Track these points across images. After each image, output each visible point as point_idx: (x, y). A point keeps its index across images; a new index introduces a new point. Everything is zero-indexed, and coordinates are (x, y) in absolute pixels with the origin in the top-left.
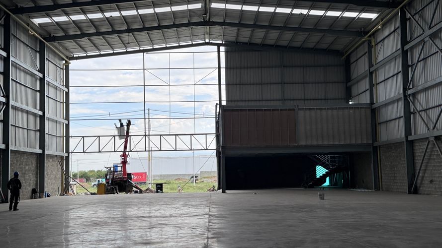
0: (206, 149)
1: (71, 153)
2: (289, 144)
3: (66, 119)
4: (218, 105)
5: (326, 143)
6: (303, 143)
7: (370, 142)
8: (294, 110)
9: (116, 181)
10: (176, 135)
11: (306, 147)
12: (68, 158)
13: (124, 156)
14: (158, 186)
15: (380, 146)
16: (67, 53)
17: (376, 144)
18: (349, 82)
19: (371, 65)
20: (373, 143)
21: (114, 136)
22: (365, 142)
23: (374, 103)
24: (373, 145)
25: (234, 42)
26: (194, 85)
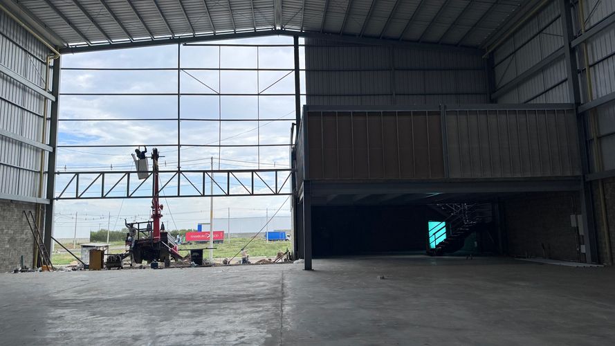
0: (277, 194)
1: (57, 199)
2: (430, 178)
3: (49, 145)
4: (295, 127)
5: (498, 175)
6: (456, 175)
7: (578, 173)
9: (142, 244)
10: (228, 172)
11: (464, 182)
12: (50, 208)
14: (194, 254)
15: (603, 181)
16: (57, 42)
17: (590, 177)
18: (495, 92)
19: (571, 37)
20: (584, 176)
21: (128, 173)
22: (569, 173)
23: (582, 102)
24: (584, 180)
25: (319, 32)
26: (259, 95)
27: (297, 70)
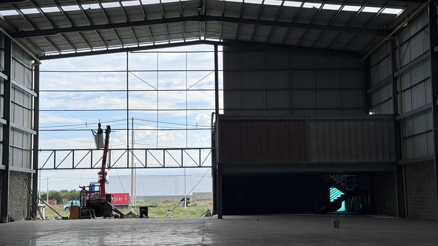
0: (200, 167)
1: (40, 169)
2: (298, 162)
3: (34, 130)
4: (215, 115)
5: (341, 160)
6: (314, 160)
7: (394, 160)
8: (304, 120)
9: (93, 203)
10: (164, 149)
12: (36, 175)
13: (103, 174)
14: (142, 210)
15: (405, 165)
16: (37, 52)
17: (400, 163)
18: (370, 89)
19: (395, 69)
20: (397, 162)
21: (91, 150)
22: (387, 160)
23: (399, 113)
24: (397, 164)
25: (234, 40)
26: (187, 90)
27: (216, 70)
